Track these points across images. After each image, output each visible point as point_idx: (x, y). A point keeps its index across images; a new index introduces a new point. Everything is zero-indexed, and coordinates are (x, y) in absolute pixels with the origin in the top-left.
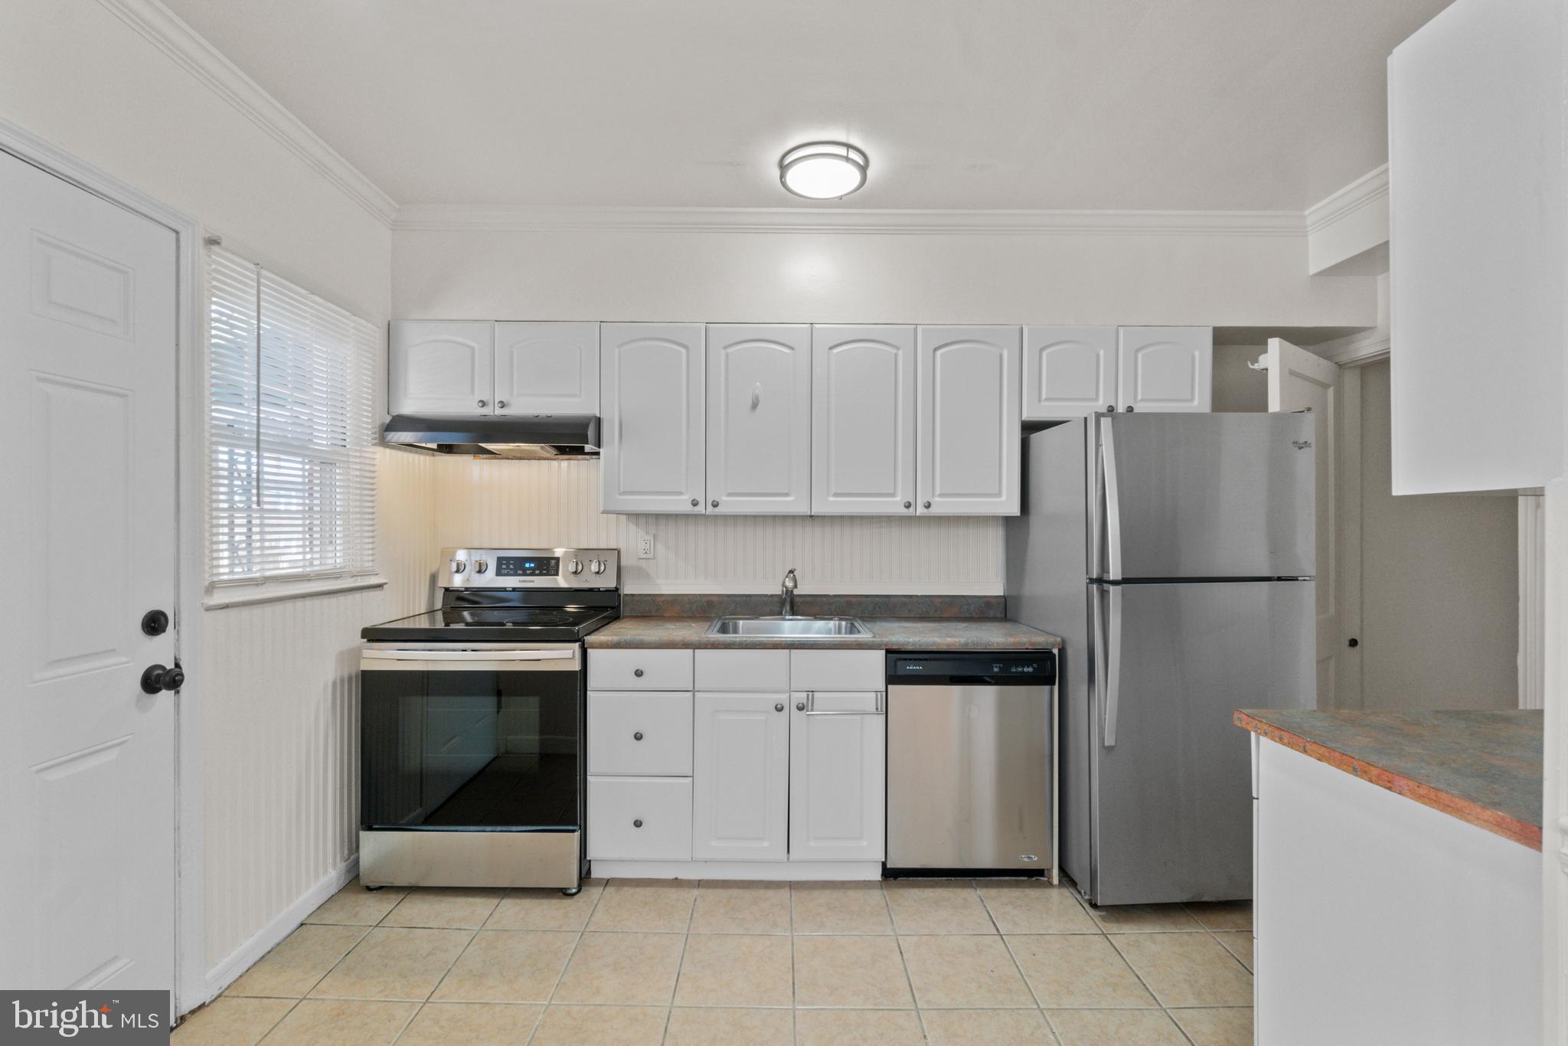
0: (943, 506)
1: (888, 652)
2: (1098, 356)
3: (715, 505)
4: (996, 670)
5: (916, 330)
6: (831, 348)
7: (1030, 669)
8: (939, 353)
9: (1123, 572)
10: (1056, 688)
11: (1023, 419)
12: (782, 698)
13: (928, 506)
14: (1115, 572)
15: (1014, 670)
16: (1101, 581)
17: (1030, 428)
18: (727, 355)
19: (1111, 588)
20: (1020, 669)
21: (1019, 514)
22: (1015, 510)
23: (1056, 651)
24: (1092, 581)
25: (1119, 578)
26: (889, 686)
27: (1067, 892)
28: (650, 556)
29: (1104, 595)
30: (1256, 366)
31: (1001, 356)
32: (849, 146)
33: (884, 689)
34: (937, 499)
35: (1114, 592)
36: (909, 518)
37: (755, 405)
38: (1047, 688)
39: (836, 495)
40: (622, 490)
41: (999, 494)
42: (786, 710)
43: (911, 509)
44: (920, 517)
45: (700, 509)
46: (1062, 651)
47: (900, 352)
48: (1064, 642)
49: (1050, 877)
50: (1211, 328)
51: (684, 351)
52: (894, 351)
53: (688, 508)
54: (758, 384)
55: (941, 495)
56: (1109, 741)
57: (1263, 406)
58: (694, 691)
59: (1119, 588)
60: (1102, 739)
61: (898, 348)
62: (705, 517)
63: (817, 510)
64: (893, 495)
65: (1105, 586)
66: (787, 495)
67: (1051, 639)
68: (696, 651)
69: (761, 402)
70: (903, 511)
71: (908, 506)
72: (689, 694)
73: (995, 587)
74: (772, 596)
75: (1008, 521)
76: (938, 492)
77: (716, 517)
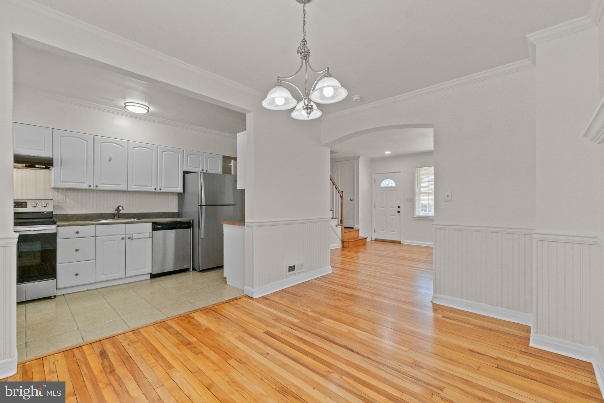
0: (164, 190)
1: (153, 223)
2: (200, 159)
3: (97, 187)
4: (179, 226)
5: (157, 147)
6: (134, 148)
7: (186, 225)
8: (163, 153)
9: (205, 203)
10: (191, 229)
11: (184, 170)
12: (123, 236)
13: (161, 189)
14: (203, 203)
15: (182, 225)
16: (201, 205)
17: (185, 173)
18: (101, 145)
19: (203, 206)
20: (184, 225)
21: (182, 192)
22: (181, 191)
23: (191, 221)
24: (199, 205)
25: (204, 205)
26: (153, 231)
27: (194, 272)
28: (64, 202)
29: (201, 208)
30: (230, 165)
31: (179, 156)
32: (145, 106)
33: (151, 232)
34: (163, 188)
35: (203, 207)
36: (156, 192)
37: (110, 160)
38: (189, 229)
39: (135, 186)
40: (61, 181)
41: (178, 188)
42: (125, 239)
43: (156, 190)
44: (158, 192)
45: (91, 188)
46: (193, 221)
47: (153, 151)
48: (193, 219)
49: (190, 270)
50: (222, 156)
51: (85, 142)
52: (152, 151)
53: (87, 187)
54: (111, 154)
55: (164, 187)
56: (202, 237)
57: (230, 173)
58: (96, 237)
59: (204, 207)
60: (201, 237)
61: (153, 150)
62: (93, 190)
63: (129, 189)
64: (151, 186)
65: (202, 206)
66: (120, 185)
67: (191, 219)
68: (97, 226)
69: (112, 159)
70: (154, 190)
71: (155, 189)
72: (94, 238)
73: (176, 210)
74: (110, 214)
75: (179, 194)
76: (163, 186)
77: (97, 190)
